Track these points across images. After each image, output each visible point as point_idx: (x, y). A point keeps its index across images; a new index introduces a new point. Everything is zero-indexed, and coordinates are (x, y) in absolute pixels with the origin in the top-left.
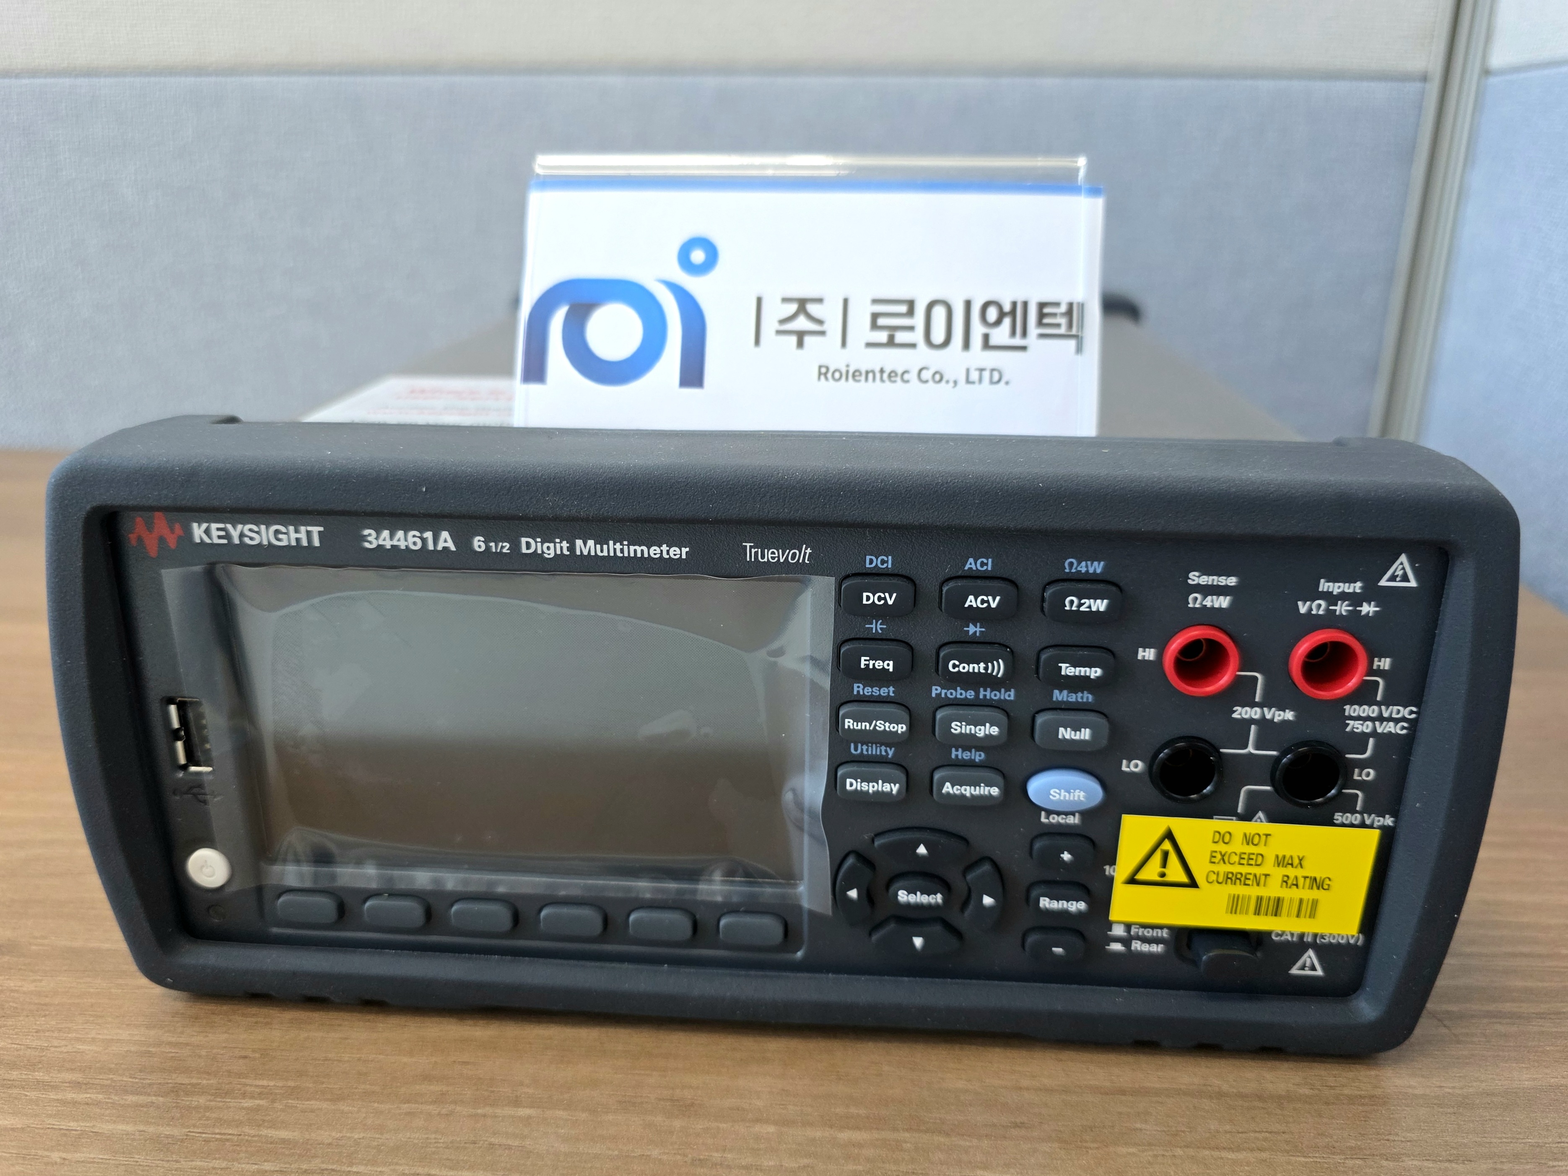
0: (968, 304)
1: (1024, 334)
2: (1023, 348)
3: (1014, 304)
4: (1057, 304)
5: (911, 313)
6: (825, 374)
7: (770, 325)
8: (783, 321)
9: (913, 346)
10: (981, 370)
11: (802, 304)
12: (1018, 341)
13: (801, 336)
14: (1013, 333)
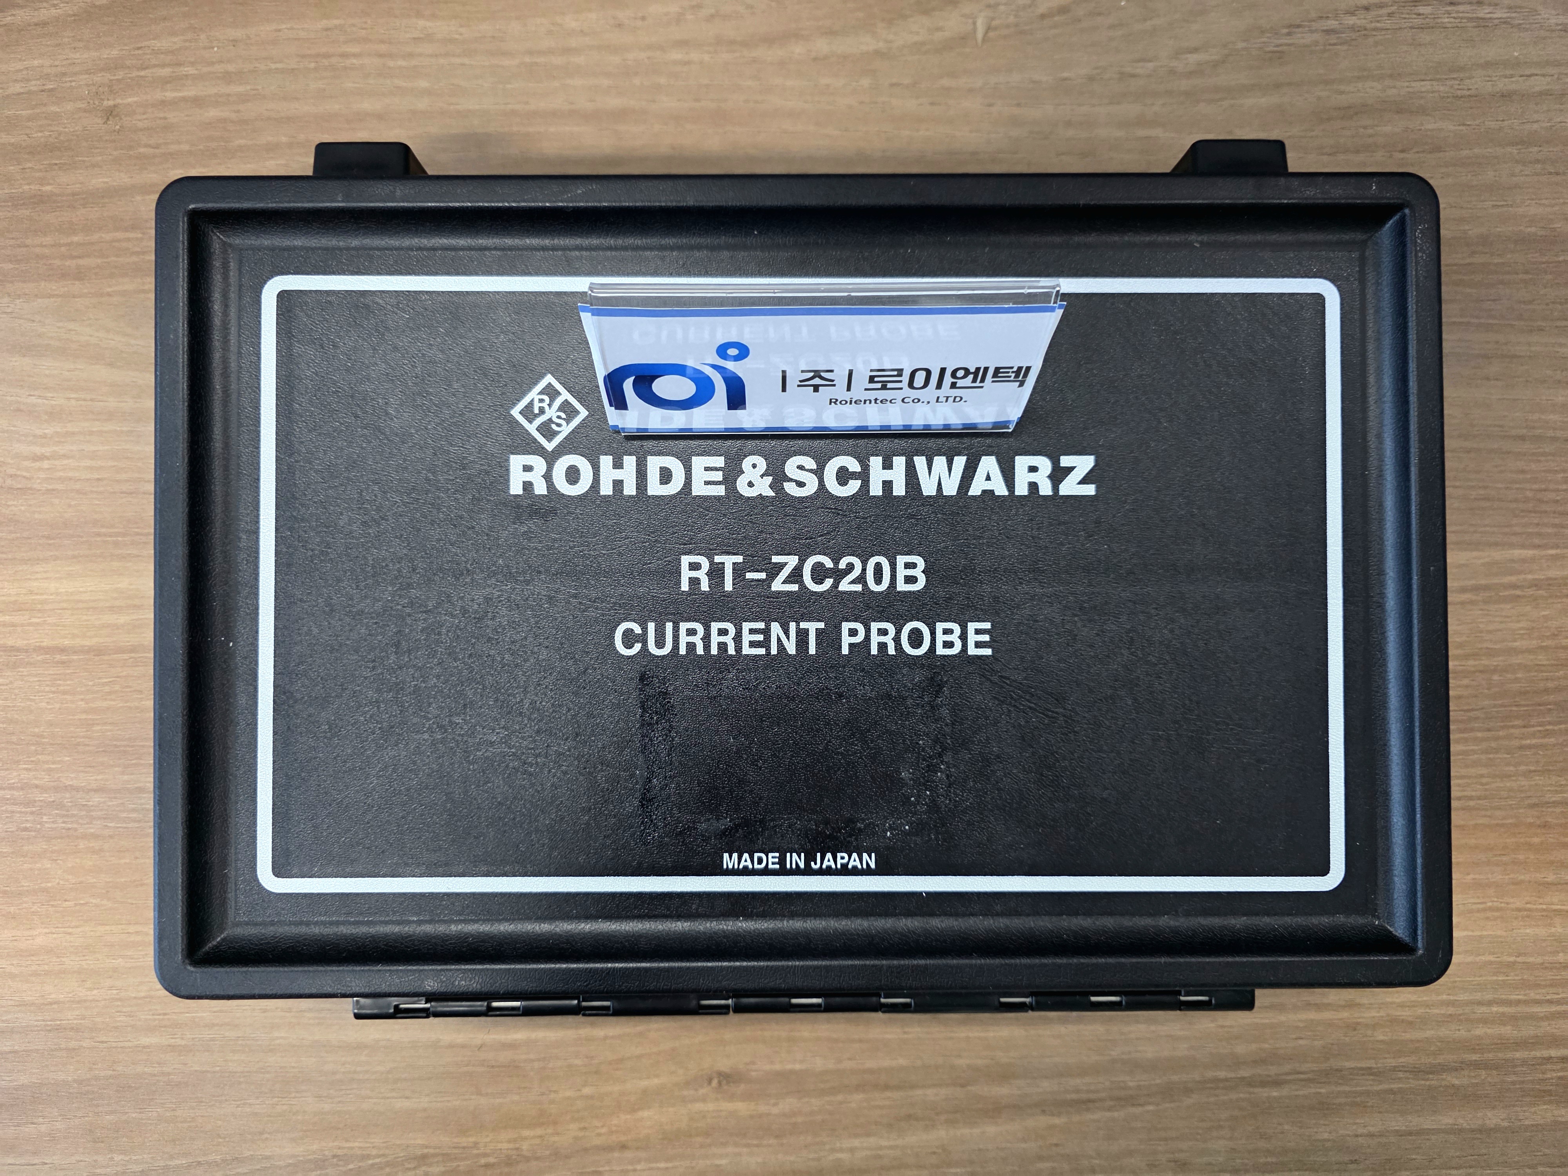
0: (943, 371)
1: (982, 381)
2: (982, 387)
3: (978, 369)
4: (1012, 368)
5: (901, 375)
6: (835, 403)
7: (791, 383)
8: (801, 381)
9: (901, 389)
10: (947, 397)
11: (817, 374)
12: (977, 384)
13: (816, 388)
14: (974, 381)
